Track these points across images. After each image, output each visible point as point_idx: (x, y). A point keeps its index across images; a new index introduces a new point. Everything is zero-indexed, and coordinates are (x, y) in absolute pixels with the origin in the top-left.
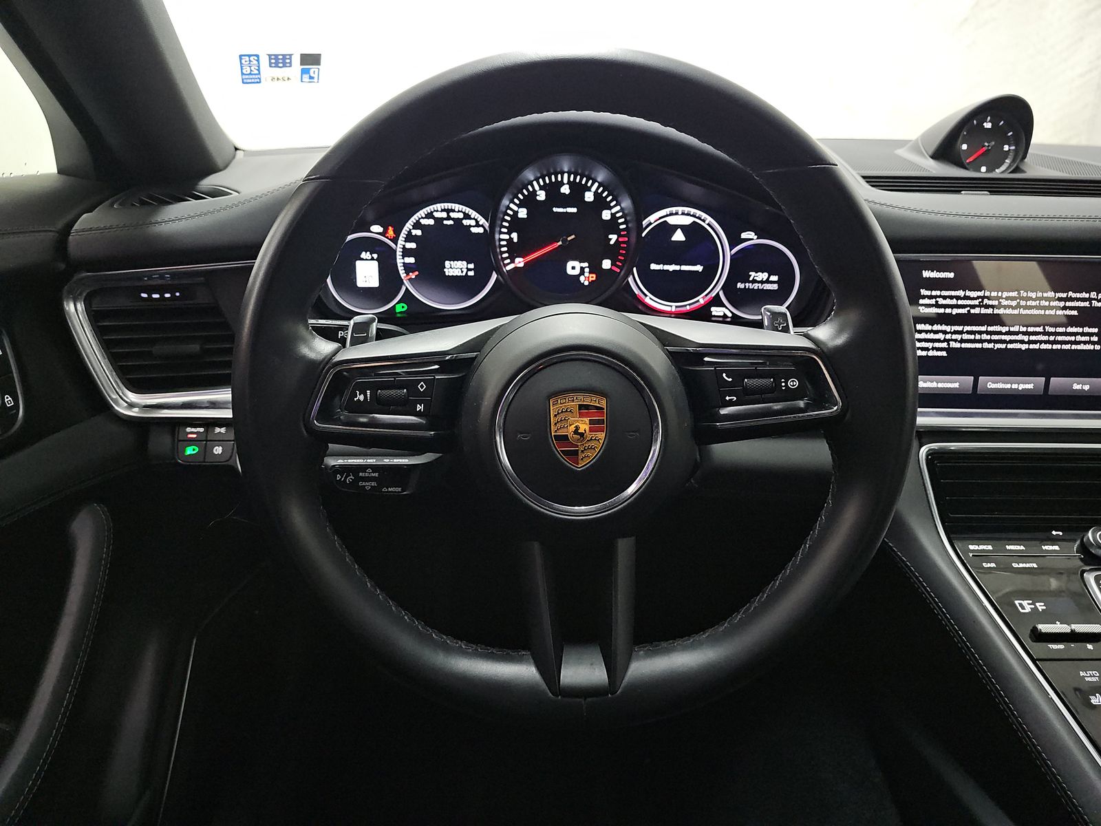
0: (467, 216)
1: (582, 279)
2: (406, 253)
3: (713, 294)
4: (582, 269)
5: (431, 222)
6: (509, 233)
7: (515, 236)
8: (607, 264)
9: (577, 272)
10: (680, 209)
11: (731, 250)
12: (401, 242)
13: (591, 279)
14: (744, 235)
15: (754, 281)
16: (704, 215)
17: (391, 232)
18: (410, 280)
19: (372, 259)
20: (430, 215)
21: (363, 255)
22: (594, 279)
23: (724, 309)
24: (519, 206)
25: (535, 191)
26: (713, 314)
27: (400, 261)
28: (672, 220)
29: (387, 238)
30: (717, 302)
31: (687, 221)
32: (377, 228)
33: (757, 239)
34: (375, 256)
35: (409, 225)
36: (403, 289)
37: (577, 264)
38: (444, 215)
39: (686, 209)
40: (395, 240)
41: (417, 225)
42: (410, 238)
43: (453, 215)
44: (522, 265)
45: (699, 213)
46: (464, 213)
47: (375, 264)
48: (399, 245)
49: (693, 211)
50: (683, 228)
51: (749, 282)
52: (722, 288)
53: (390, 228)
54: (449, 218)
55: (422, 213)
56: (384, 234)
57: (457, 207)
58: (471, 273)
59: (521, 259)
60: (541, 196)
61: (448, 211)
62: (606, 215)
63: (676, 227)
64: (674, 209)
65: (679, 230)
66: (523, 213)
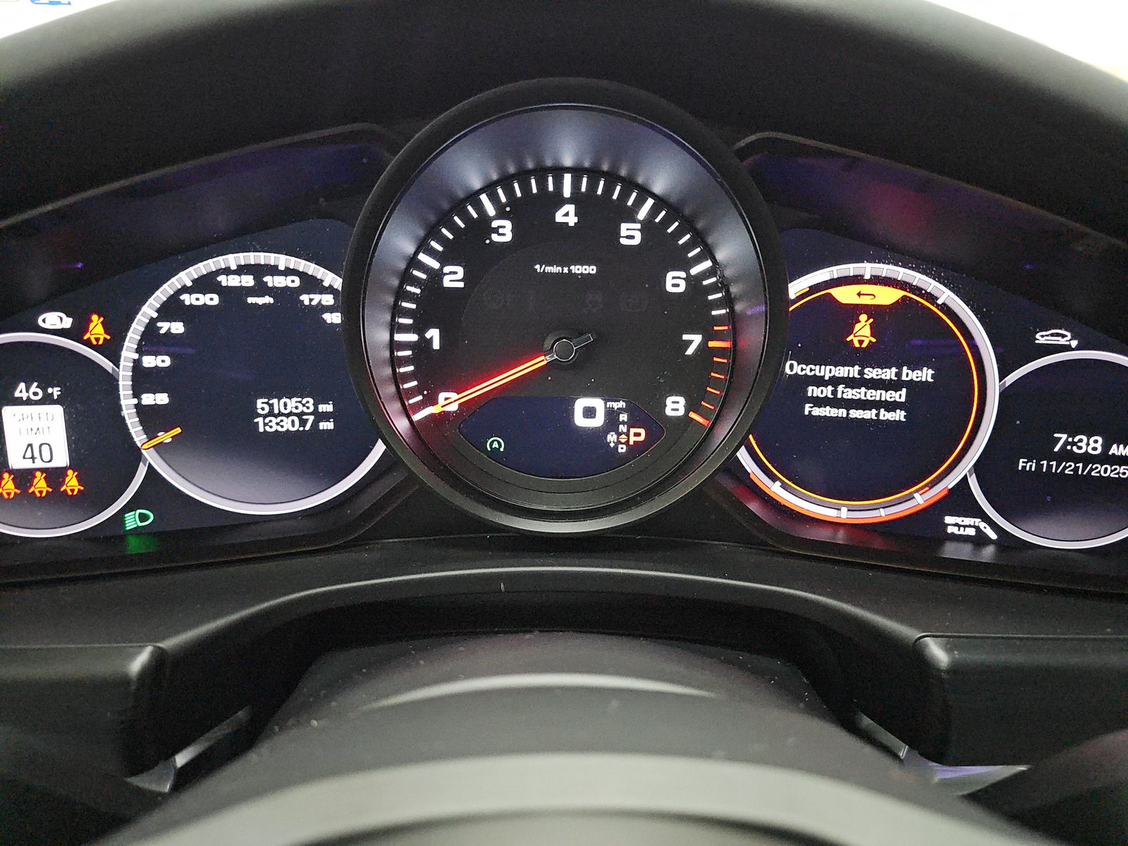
0: (312, 284)
1: (611, 438)
2: (144, 380)
3: (951, 481)
4: (612, 416)
5: (212, 299)
6: (419, 328)
7: (434, 334)
8: (675, 406)
9: (598, 421)
10: (867, 269)
11: (1002, 378)
12: (128, 353)
13: (633, 439)
14: (1042, 338)
15: (1066, 455)
16: (931, 285)
17: (97, 329)
18: (159, 448)
19: (47, 400)
20: (205, 284)
21: (21, 391)
22: (642, 438)
23: (977, 522)
24: (444, 259)
25: (484, 219)
26: (950, 530)
27: (127, 402)
28: (846, 295)
29: (88, 343)
30: (959, 501)
31: (887, 296)
32: (54, 320)
33: (1078, 348)
34: (55, 392)
35: (148, 310)
36: (142, 472)
37: (598, 404)
38: (248, 281)
39: (886, 270)
40: (112, 349)
41: (171, 309)
42: (152, 340)
43: (272, 281)
44: (453, 407)
45: (917, 278)
46: (302, 275)
47: (57, 411)
48: (122, 363)
49: (901, 273)
50: (872, 311)
51: (1051, 456)
52: (978, 468)
53: (95, 318)
54: (261, 289)
55: (185, 277)
56: (76, 333)
57: (282, 261)
58: (327, 425)
59: (454, 396)
60: (504, 232)
61: (258, 271)
62: (675, 282)
63: (854, 311)
64: (850, 269)
65: (863, 317)
66: (454, 277)
